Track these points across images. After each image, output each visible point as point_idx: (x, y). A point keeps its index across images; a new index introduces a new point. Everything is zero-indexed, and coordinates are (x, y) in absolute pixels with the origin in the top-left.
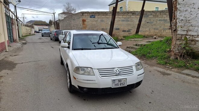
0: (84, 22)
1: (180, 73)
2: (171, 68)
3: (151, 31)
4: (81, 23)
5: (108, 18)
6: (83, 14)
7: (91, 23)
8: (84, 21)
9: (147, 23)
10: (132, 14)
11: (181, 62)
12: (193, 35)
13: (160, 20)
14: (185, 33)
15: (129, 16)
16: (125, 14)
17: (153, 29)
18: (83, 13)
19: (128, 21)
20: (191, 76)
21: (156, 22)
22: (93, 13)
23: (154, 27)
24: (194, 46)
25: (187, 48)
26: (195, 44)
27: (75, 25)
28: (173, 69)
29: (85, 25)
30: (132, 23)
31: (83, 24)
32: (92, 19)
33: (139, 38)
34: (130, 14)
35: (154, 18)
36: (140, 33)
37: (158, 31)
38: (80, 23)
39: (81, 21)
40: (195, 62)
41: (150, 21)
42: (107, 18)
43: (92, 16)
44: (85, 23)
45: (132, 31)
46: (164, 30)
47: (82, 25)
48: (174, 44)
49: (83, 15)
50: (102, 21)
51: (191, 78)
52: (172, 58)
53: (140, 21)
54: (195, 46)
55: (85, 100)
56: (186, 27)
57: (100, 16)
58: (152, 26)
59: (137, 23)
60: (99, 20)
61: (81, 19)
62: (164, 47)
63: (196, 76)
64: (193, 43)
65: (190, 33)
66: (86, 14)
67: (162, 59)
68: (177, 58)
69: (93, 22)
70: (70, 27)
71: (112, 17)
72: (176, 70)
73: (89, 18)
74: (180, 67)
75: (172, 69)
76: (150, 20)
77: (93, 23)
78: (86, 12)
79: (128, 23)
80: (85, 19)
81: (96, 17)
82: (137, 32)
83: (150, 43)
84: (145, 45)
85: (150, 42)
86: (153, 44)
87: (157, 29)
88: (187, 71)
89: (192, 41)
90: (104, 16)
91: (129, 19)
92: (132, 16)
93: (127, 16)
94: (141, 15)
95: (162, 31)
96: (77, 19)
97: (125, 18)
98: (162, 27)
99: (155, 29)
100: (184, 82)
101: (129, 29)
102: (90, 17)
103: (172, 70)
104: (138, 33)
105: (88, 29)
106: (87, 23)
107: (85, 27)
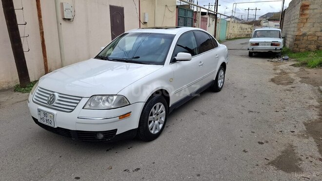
0: (303, 10)
8: (304, 8)
29: (304, 17)
31: (302, 14)
44: (307, 12)
47: (298, 16)
61: (300, 4)
73: (318, 1)
80: (307, 4)
105: (310, 24)
106: (311, 11)
107: (305, 20)
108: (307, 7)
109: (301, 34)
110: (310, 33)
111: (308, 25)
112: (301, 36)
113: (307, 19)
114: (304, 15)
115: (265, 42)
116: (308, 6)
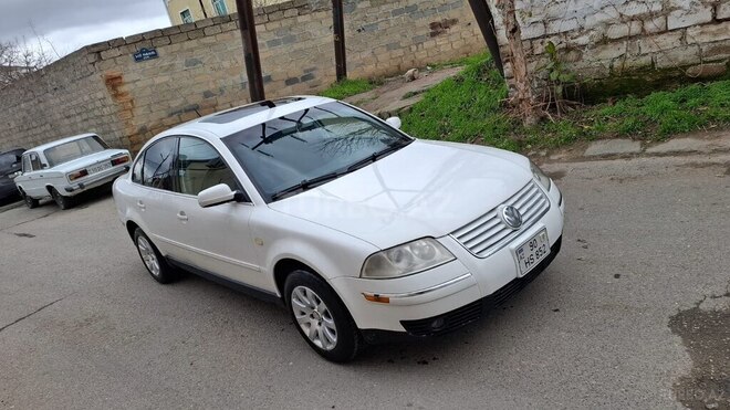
0: (114, 87)
1: (583, 159)
2: (543, 153)
3: (381, 58)
4: (103, 92)
5: (213, 44)
6: (99, 52)
7: (150, 82)
8: (113, 82)
9: (359, 31)
10: (296, 11)
11: (563, 125)
12: (565, 33)
13: (395, 13)
14: (538, 31)
15: (291, 21)
16: (271, 17)
17: (385, 49)
18: (96, 49)
19: (291, 40)
20: (622, 158)
21: (388, 21)
22: (144, 39)
23: (385, 40)
24: (578, 67)
25: (565, 77)
26: (579, 58)
27: (73, 112)
28: (553, 153)
29: (123, 99)
30: (310, 44)
31: (116, 96)
32: (148, 64)
33: (359, 92)
34: (289, 13)
35: (376, 9)
36: (351, 75)
37: (400, 52)
38: (100, 95)
39: (102, 85)
40: (600, 112)
41: (365, 23)
42: (210, 46)
43: (142, 52)
44: (122, 89)
45: (318, 75)
46: (418, 42)
47: (110, 101)
48: (523, 74)
49: (100, 58)
50: (193, 63)
51: (624, 161)
52: (529, 121)
53: (339, 29)
54: (580, 64)
55: (425, 363)
56: (538, 11)
57: (176, 47)
58: (378, 37)
59: (330, 37)
60: (180, 62)
61: (98, 78)
62: (481, 97)
63: (632, 154)
64: (572, 55)
65: (555, 27)
66: (114, 52)
67: (497, 136)
68: (544, 119)
69: (156, 75)
70: (48, 127)
71: (244, 37)
72: (563, 154)
73: (134, 66)
74: (569, 141)
75: (548, 155)
76: (365, 19)
77: (158, 81)
78: (109, 45)
79: (296, 46)
80: (116, 74)
81: (160, 51)
82: (341, 71)
83: (420, 98)
84: (411, 109)
85: (415, 93)
86: (434, 99)
87: (396, 46)
88: (596, 148)
89: (568, 49)
90: (193, 43)
91: (293, 33)
92: (300, 19)
93: (284, 23)
94: (335, 6)
95: (414, 48)
96: (73, 81)
97: (277, 31)
98: (410, 35)
99: (389, 47)
100: (621, 181)
101: (305, 71)
102: (137, 60)
103: (552, 157)
104: (345, 74)
105: (142, 109)
106: (132, 86)
107: (130, 105)
108: (119, 81)
109: (136, 131)
110: (151, 124)
111: (139, 111)
112: (138, 134)
113: (132, 101)
114: (122, 95)
115: (98, 162)
116: (120, 77)
